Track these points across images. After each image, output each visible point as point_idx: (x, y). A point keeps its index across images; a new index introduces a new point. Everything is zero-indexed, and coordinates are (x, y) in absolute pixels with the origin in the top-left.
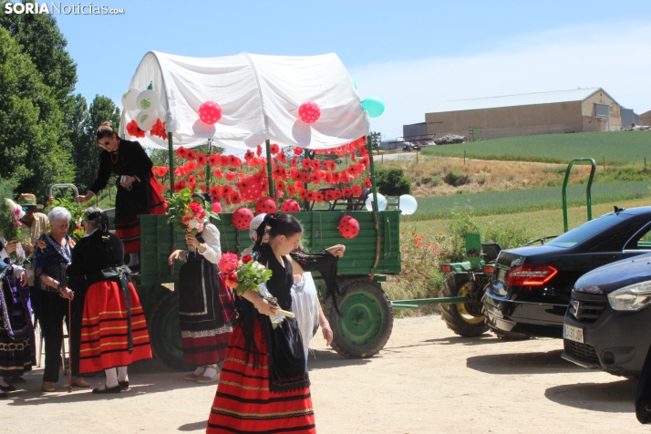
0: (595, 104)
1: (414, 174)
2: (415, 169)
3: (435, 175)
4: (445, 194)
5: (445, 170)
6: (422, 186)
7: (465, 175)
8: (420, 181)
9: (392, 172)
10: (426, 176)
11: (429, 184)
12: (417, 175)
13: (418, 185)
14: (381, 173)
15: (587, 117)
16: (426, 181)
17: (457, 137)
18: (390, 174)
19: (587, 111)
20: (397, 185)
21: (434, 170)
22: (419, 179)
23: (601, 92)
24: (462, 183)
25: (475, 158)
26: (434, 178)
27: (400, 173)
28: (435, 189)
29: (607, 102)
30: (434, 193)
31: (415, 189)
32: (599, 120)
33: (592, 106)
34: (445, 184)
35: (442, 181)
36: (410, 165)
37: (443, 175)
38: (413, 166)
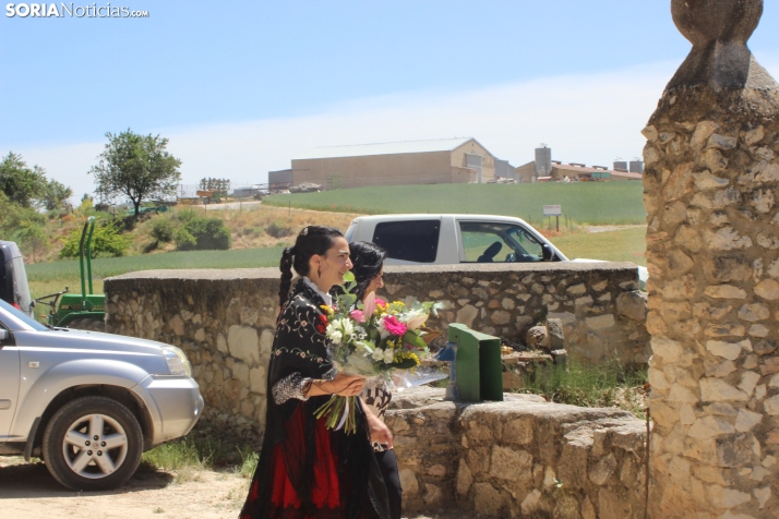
0: (466, 155)
1: (236, 225)
2: (238, 219)
3: (257, 225)
4: (265, 246)
5: (268, 220)
6: (244, 237)
7: (288, 226)
8: (241, 231)
9: (211, 222)
10: (248, 226)
11: (251, 236)
12: (240, 225)
13: (240, 236)
14: (200, 223)
15: (456, 168)
16: (247, 232)
17: (314, 185)
18: (208, 225)
19: (456, 162)
20: (216, 236)
21: (256, 220)
22: (241, 230)
23: (473, 142)
24: (284, 235)
25: (309, 208)
26: (256, 230)
27: (218, 224)
28: (256, 241)
29: (480, 153)
30: (254, 244)
31: (235, 240)
32: (468, 171)
33: (462, 156)
34: (267, 236)
35: (265, 233)
36: (233, 214)
37: (266, 227)
38: (236, 216)
